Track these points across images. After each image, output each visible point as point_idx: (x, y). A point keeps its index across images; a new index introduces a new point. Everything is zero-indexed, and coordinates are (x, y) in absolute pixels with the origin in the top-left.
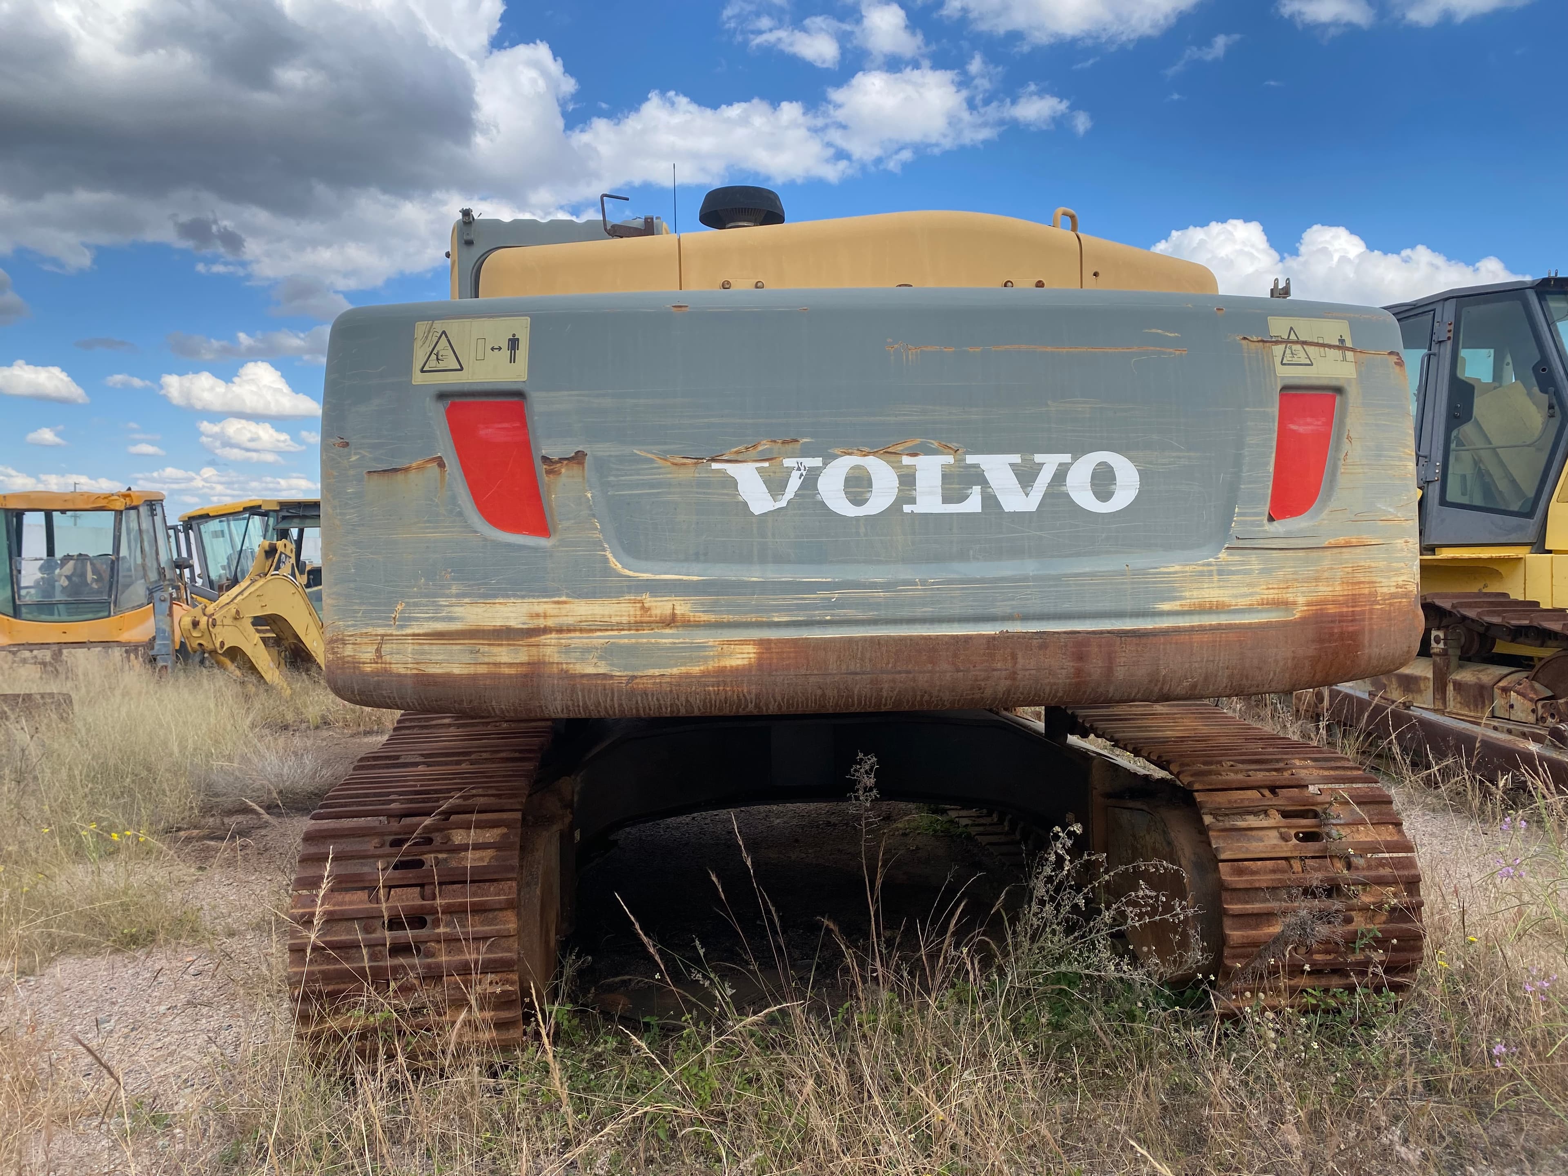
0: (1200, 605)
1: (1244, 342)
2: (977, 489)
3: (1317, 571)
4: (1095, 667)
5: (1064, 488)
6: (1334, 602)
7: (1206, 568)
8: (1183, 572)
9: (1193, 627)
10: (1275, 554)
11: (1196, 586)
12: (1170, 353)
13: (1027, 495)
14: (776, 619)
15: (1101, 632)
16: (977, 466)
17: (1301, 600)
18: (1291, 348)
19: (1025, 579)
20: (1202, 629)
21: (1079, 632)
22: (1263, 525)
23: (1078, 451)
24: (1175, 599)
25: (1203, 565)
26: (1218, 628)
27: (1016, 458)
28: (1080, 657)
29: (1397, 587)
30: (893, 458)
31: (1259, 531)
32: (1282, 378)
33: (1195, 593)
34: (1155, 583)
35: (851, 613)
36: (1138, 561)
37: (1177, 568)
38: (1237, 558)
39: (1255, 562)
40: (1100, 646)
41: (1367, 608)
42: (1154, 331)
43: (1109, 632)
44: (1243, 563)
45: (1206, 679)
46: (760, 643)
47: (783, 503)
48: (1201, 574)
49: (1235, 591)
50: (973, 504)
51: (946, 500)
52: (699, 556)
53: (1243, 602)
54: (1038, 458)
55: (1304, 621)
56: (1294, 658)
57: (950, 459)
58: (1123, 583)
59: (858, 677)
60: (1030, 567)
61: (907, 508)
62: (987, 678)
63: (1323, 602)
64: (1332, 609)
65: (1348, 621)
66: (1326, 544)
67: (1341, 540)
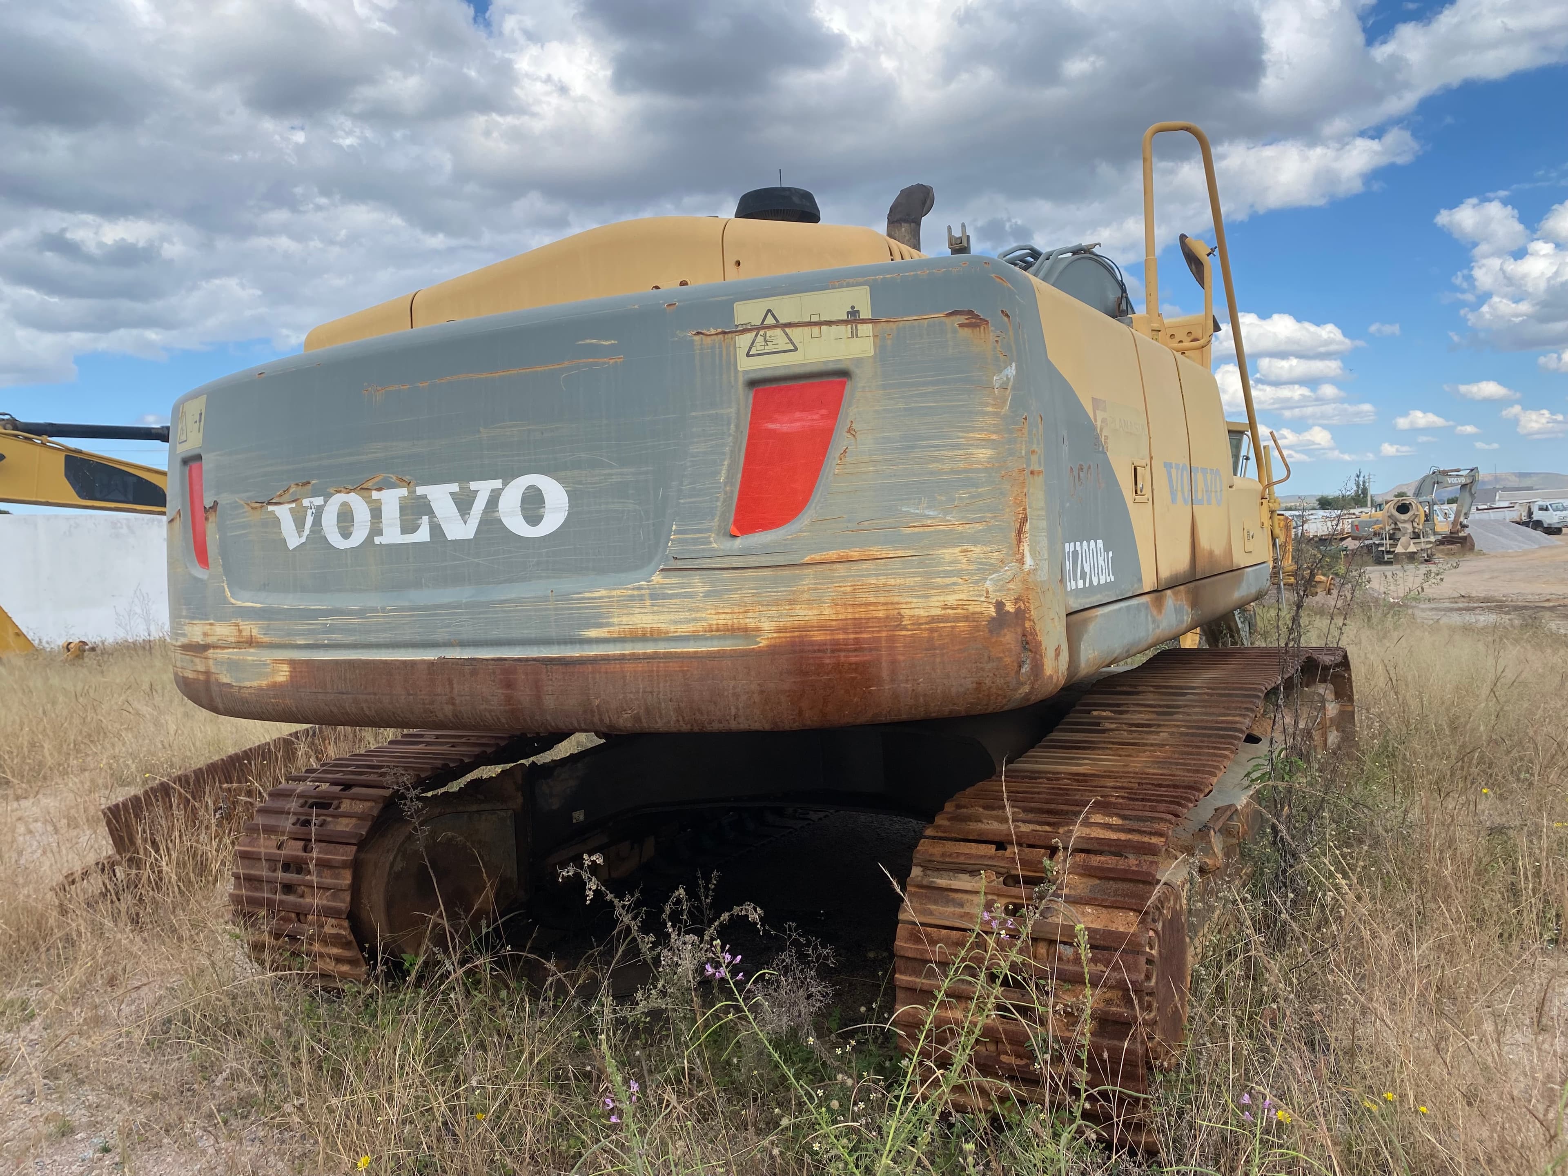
0: (631, 632)
1: (697, 338)
2: (425, 519)
3: (793, 592)
4: (524, 695)
5: (496, 514)
6: (821, 628)
7: (636, 592)
8: (610, 597)
9: (624, 655)
10: (726, 574)
11: (625, 611)
12: (605, 363)
13: (465, 523)
14: (299, 642)
15: (527, 660)
16: (424, 497)
17: (766, 625)
18: (764, 336)
19: (458, 606)
20: (634, 658)
21: (505, 659)
22: (710, 543)
23: (508, 476)
24: (600, 625)
25: (633, 589)
26: (655, 656)
27: (455, 487)
28: (509, 684)
29: (945, 607)
30: (365, 493)
31: (704, 550)
32: (745, 372)
33: (625, 619)
34: (579, 608)
35: (338, 637)
36: (566, 585)
37: (603, 593)
38: (675, 580)
39: (698, 584)
40: (526, 674)
41: (884, 634)
42: (588, 341)
43: (534, 659)
44: (682, 586)
45: (648, 711)
46: (292, 663)
47: (303, 540)
48: (632, 598)
49: (673, 617)
50: (423, 535)
51: (404, 531)
52: (265, 587)
53: (684, 629)
54: (474, 485)
55: (773, 651)
56: (762, 692)
57: (404, 492)
58: (546, 610)
59: (345, 697)
60: (463, 594)
61: (377, 540)
62: (432, 702)
63: (805, 628)
64: (818, 636)
65: (849, 651)
66: (807, 560)
67: (833, 555)
